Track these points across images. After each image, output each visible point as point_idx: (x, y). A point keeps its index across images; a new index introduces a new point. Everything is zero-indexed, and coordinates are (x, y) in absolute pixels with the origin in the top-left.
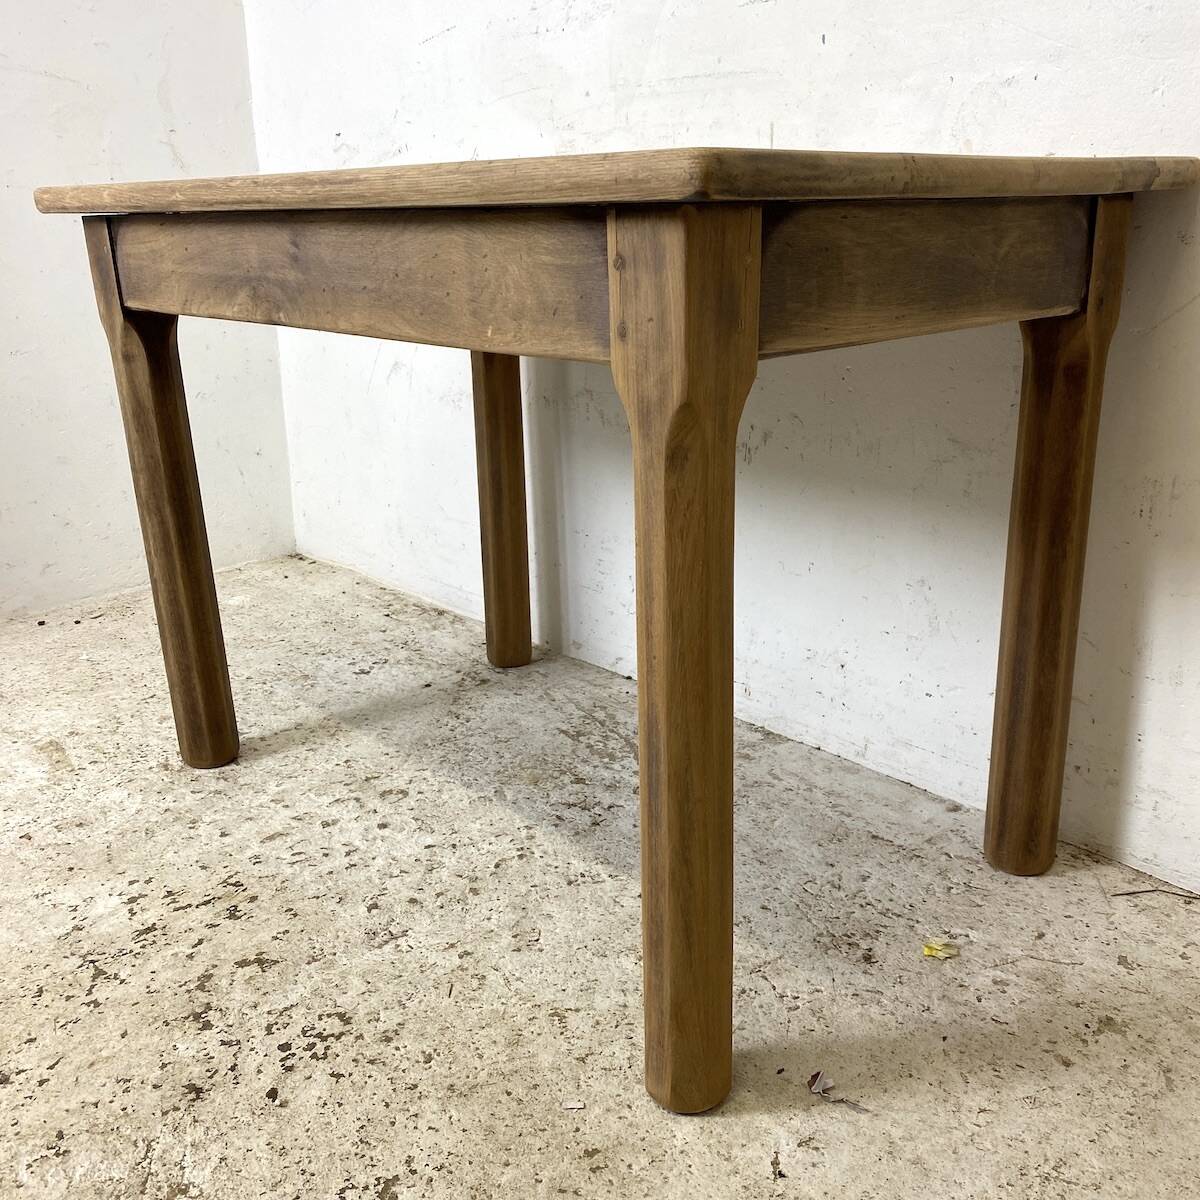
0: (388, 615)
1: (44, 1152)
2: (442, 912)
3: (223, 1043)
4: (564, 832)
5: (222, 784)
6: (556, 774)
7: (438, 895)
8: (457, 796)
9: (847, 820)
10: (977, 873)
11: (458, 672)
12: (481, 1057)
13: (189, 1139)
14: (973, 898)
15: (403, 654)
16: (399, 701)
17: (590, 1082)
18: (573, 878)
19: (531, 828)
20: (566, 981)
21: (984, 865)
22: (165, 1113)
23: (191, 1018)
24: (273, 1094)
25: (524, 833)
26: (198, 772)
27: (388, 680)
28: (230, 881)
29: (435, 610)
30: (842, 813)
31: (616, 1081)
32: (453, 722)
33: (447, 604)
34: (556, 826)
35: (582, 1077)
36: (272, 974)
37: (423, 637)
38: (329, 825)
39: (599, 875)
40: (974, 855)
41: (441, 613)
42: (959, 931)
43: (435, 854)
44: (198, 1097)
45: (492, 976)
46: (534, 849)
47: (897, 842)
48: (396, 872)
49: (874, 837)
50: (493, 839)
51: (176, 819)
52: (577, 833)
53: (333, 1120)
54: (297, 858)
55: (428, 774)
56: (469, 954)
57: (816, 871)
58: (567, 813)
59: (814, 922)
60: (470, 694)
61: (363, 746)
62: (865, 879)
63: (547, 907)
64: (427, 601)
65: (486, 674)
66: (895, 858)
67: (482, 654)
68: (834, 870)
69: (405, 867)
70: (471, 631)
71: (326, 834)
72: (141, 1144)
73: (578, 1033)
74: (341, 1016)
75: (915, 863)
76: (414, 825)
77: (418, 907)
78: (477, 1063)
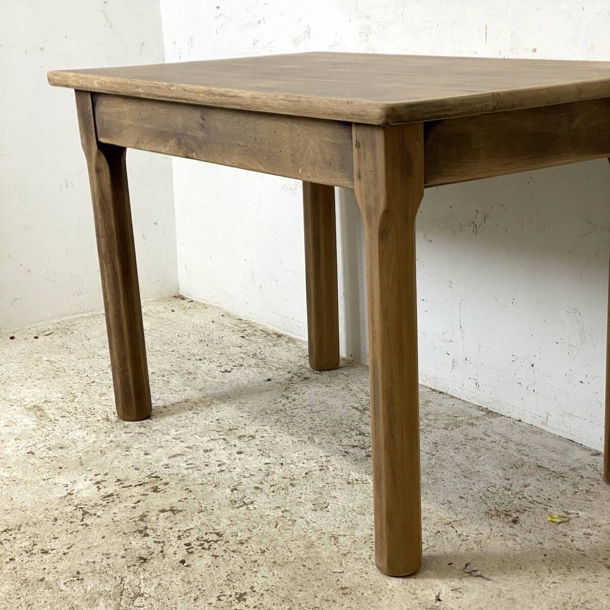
0: (243, 337)
1: (72, 579)
2: (273, 494)
3: (155, 542)
4: (349, 459)
5: (142, 430)
6: (347, 430)
7: (271, 486)
8: (284, 439)
9: (525, 458)
10: (596, 485)
11: (289, 372)
12: (291, 552)
13: (142, 577)
14: (588, 497)
15: (253, 361)
16: (250, 389)
17: (348, 564)
18: (351, 481)
19: (328, 457)
20: (340, 524)
21: (602, 482)
22: (129, 567)
23: (138, 532)
24: (183, 562)
25: (324, 459)
26: (127, 423)
27: (242, 376)
28: (152, 476)
29: (276, 334)
30: (523, 454)
31: (361, 564)
32: (285, 401)
33: (284, 330)
34: (344, 456)
35: (344, 561)
36: (179, 516)
37: (267, 352)
38: (208, 451)
39: (366, 480)
40: (598, 477)
41: (280, 336)
42: (573, 511)
43: (271, 467)
44: (145, 562)
45: (299, 521)
46: (329, 467)
47: (552, 469)
48: (247, 475)
49: (539, 466)
50: (305, 461)
51: (117, 446)
52: (356, 460)
53: (214, 572)
54: (190, 466)
55: (267, 428)
56: (287, 511)
57: (498, 482)
58: (351, 450)
59: (488, 504)
60: (296, 386)
61: (227, 412)
62: (526, 486)
63: (334, 493)
64: (271, 328)
65: (308, 374)
66: (548, 477)
67: (306, 362)
68: (509, 482)
69: (252, 473)
70: (299, 348)
71: (206, 456)
72: (118, 578)
73: (344, 544)
74: (217, 534)
75: (559, 480)
76: (258, 453)
77: (260, 491)
78: (289, 554)
